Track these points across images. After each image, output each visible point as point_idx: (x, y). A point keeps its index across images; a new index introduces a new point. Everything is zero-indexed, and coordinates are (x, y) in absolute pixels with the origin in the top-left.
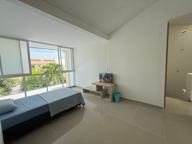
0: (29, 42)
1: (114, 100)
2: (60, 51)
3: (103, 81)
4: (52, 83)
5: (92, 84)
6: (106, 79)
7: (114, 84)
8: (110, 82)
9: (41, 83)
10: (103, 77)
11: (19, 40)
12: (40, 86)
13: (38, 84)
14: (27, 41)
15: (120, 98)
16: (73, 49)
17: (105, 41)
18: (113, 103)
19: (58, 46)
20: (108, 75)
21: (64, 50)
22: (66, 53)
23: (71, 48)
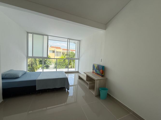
0: (49, 36)
1: (98, 96)
2: (69, 42)
3: (95, 72)
4: (70, 66)
5: (84, 73)
6: (98, 70)
7: (104, 78)
8: (100, 75)
9: (65, 65)
10: (95, 68)
11: (43, 35)
12: (64, 67)
13: (63, 66)
14: (48, 36)
15: (108, 95)
16: (80, 41)
17: (101, 31)
18: (96, 98)
19: (68, 39)
20: (100, 66)
21: (74, 42)
22: (76, 44)
23: (78, 40)
